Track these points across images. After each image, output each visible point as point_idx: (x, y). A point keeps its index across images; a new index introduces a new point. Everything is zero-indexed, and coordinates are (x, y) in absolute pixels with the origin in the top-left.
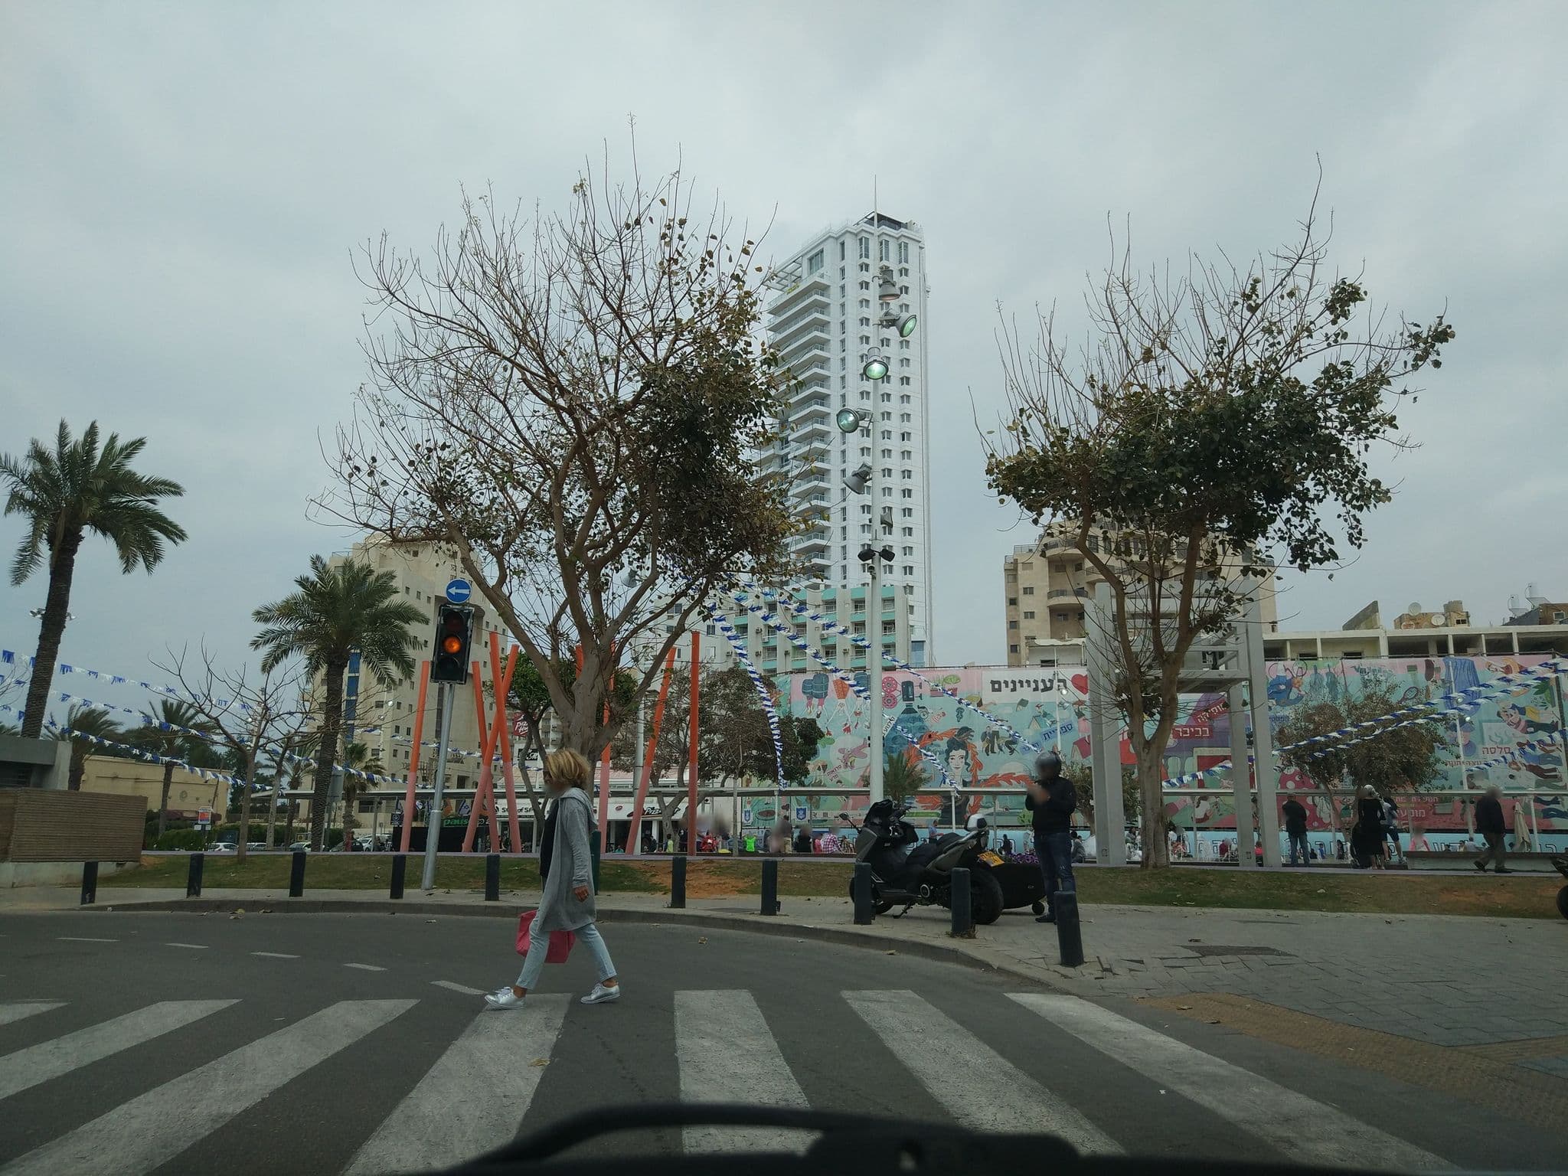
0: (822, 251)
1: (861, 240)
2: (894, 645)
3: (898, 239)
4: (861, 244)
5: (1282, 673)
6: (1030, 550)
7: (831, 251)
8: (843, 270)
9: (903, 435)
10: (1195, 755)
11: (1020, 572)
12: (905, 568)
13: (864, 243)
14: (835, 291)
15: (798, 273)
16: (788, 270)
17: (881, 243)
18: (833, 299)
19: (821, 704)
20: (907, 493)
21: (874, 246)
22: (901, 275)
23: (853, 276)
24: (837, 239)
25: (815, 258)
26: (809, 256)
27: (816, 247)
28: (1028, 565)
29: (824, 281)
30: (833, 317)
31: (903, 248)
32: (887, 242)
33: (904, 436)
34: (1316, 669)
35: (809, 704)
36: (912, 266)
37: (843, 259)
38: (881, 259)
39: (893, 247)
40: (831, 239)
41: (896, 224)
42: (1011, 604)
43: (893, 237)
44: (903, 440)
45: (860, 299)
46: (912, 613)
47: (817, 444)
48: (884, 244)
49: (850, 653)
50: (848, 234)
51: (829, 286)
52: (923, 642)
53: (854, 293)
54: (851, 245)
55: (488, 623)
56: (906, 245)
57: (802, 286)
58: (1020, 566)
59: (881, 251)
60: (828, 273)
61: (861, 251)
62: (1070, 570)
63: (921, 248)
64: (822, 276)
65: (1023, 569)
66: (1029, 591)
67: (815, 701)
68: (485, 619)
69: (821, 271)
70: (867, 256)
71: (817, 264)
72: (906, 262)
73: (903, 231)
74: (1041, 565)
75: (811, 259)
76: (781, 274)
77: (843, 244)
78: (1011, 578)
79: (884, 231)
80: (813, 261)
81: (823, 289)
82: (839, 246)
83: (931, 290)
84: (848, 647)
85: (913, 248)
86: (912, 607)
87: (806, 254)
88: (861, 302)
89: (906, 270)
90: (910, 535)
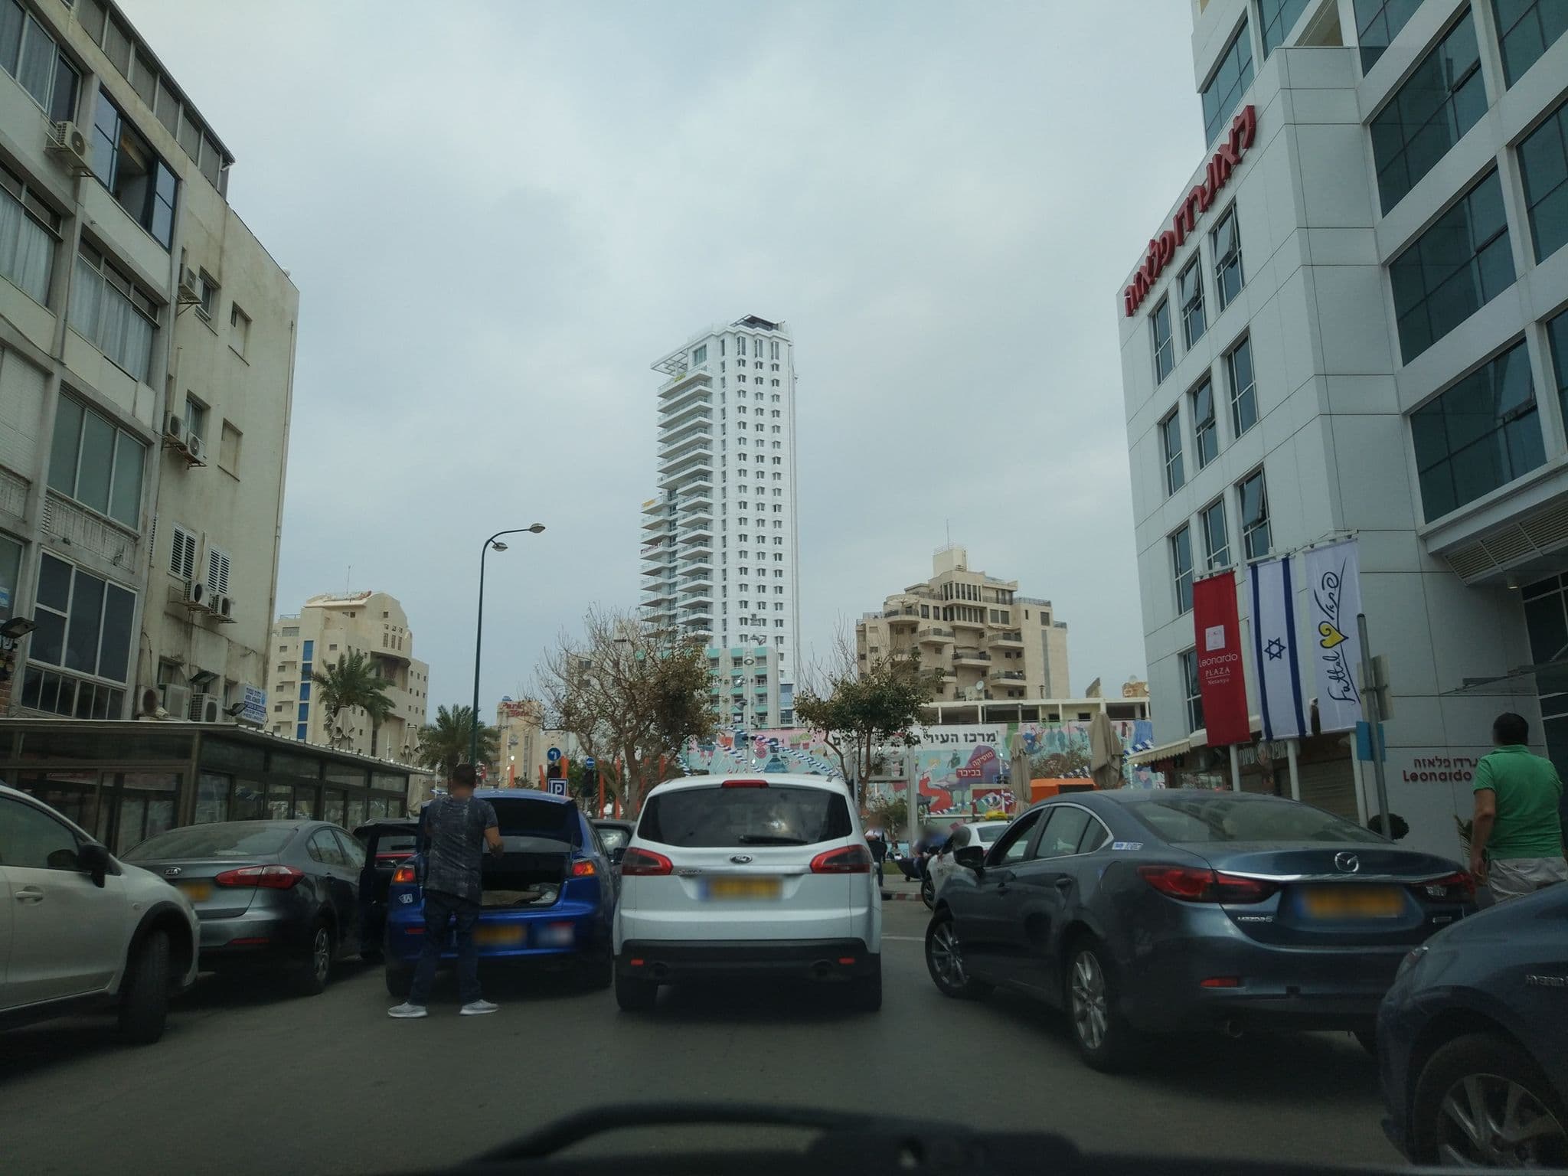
0: (705, 346)
1: (739, 339)
2: (766, 695)
3: (770, 338)
4: (739, 342)
5: (1029, 732)
6: (876, 617)
7: (713, 347)
8: (723, 364)
9: (775, 506)
10: (971, 789)
11: (868, 634)
12: (776, 621)
13: (742, 342)
14: (716, 382)
15: (684, 361)
16: (676, 358)
17: (756, 342)
18: (715, 389)
19: (711, 755)
20: (778, 557)
21: (749, 344)
22: (773, 370)
23: (732, 370)
24: (718, 337)
25: (700, 353)
26: (694, 349)
27: (699, 342)
28: (874, 629)
29: (707, 374)
30: (715, 404)
31: (774, 347)
32: (761, 341)
33: (776, 508)
34: (1051, 728)
35: (702, 755)
36: (782, 361)
37: (723, 354)
38: (756, 356)
39: (766, 346)
40: (712, 337)
41: (768, 325)
42: (861, 659)
43: (765, 336)
44: (775, 511)
45: (738, 390)
46: (782, 660)
47: (702, 515)
48: (758, 344)
49: (730, 702)
50: (727, 334)
51: (711, 378)
52: (792, 685)
53: (732, 384)
54: (731, 345)
55: (412, 672)
56: (777, 344)
57: (689, 376)
58: (867, 630)
59: (756, 349)
60: (710, 366)
61: (739, 348)
62: (907, 632)
63: (790, 346)
64: (705, 369)
65: (870, 632)
66: (874, 650)
67: (706, 753)
68: (410, 668)
69: (704, 364)
70: (744, 353)
71: (701, 357)
72: (777, 358)
73: (774, 332)
74: (883, 626)
75: (695, 352)
76: (669, 362)
77: (723, 342)
78: (861, 638)
79: (758, 332)
80: (698, 354)
81: (706, 380)
82: (720, 344)
83: (799, 377)
84: (729, 696)
85: (783, 347)
86: (782, 655)
87: (691, 347)
88: (739, 392)
89: (777, 366)
90: (781, 592)
